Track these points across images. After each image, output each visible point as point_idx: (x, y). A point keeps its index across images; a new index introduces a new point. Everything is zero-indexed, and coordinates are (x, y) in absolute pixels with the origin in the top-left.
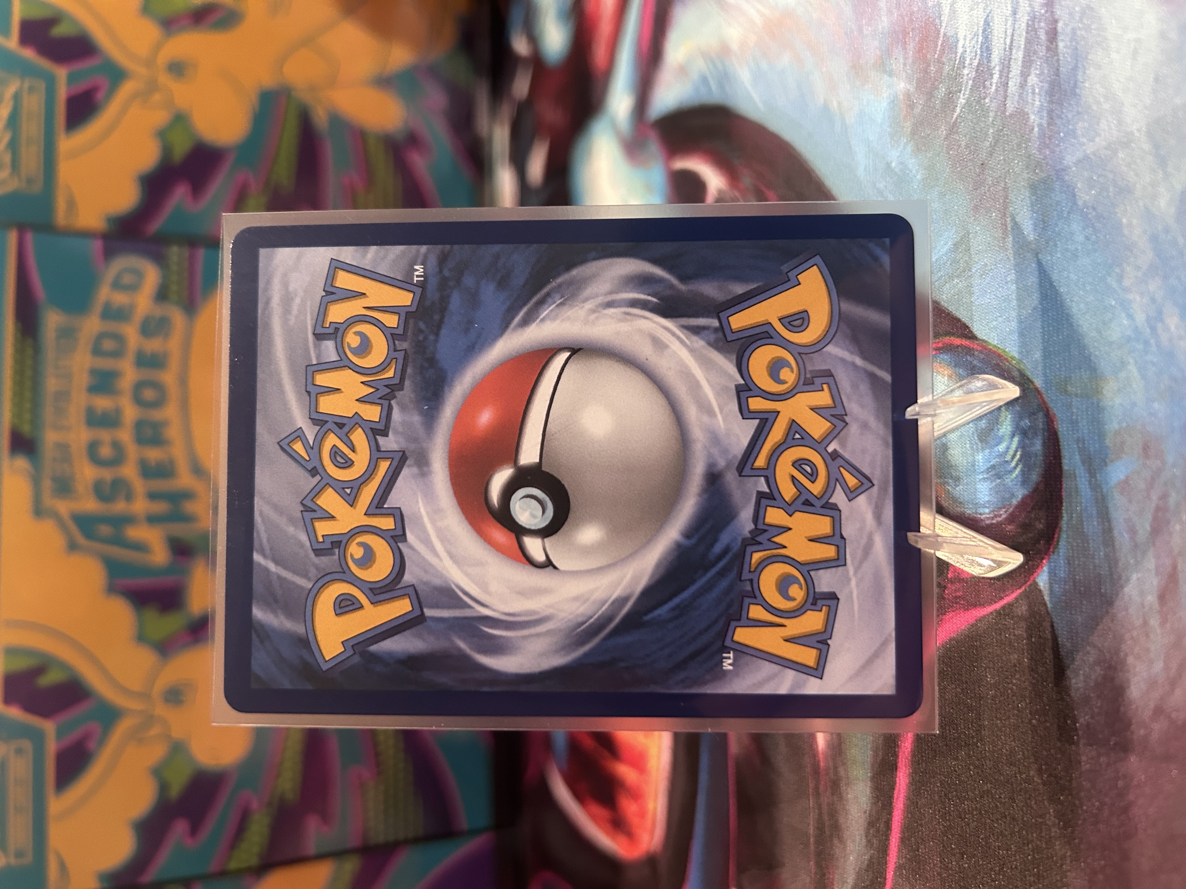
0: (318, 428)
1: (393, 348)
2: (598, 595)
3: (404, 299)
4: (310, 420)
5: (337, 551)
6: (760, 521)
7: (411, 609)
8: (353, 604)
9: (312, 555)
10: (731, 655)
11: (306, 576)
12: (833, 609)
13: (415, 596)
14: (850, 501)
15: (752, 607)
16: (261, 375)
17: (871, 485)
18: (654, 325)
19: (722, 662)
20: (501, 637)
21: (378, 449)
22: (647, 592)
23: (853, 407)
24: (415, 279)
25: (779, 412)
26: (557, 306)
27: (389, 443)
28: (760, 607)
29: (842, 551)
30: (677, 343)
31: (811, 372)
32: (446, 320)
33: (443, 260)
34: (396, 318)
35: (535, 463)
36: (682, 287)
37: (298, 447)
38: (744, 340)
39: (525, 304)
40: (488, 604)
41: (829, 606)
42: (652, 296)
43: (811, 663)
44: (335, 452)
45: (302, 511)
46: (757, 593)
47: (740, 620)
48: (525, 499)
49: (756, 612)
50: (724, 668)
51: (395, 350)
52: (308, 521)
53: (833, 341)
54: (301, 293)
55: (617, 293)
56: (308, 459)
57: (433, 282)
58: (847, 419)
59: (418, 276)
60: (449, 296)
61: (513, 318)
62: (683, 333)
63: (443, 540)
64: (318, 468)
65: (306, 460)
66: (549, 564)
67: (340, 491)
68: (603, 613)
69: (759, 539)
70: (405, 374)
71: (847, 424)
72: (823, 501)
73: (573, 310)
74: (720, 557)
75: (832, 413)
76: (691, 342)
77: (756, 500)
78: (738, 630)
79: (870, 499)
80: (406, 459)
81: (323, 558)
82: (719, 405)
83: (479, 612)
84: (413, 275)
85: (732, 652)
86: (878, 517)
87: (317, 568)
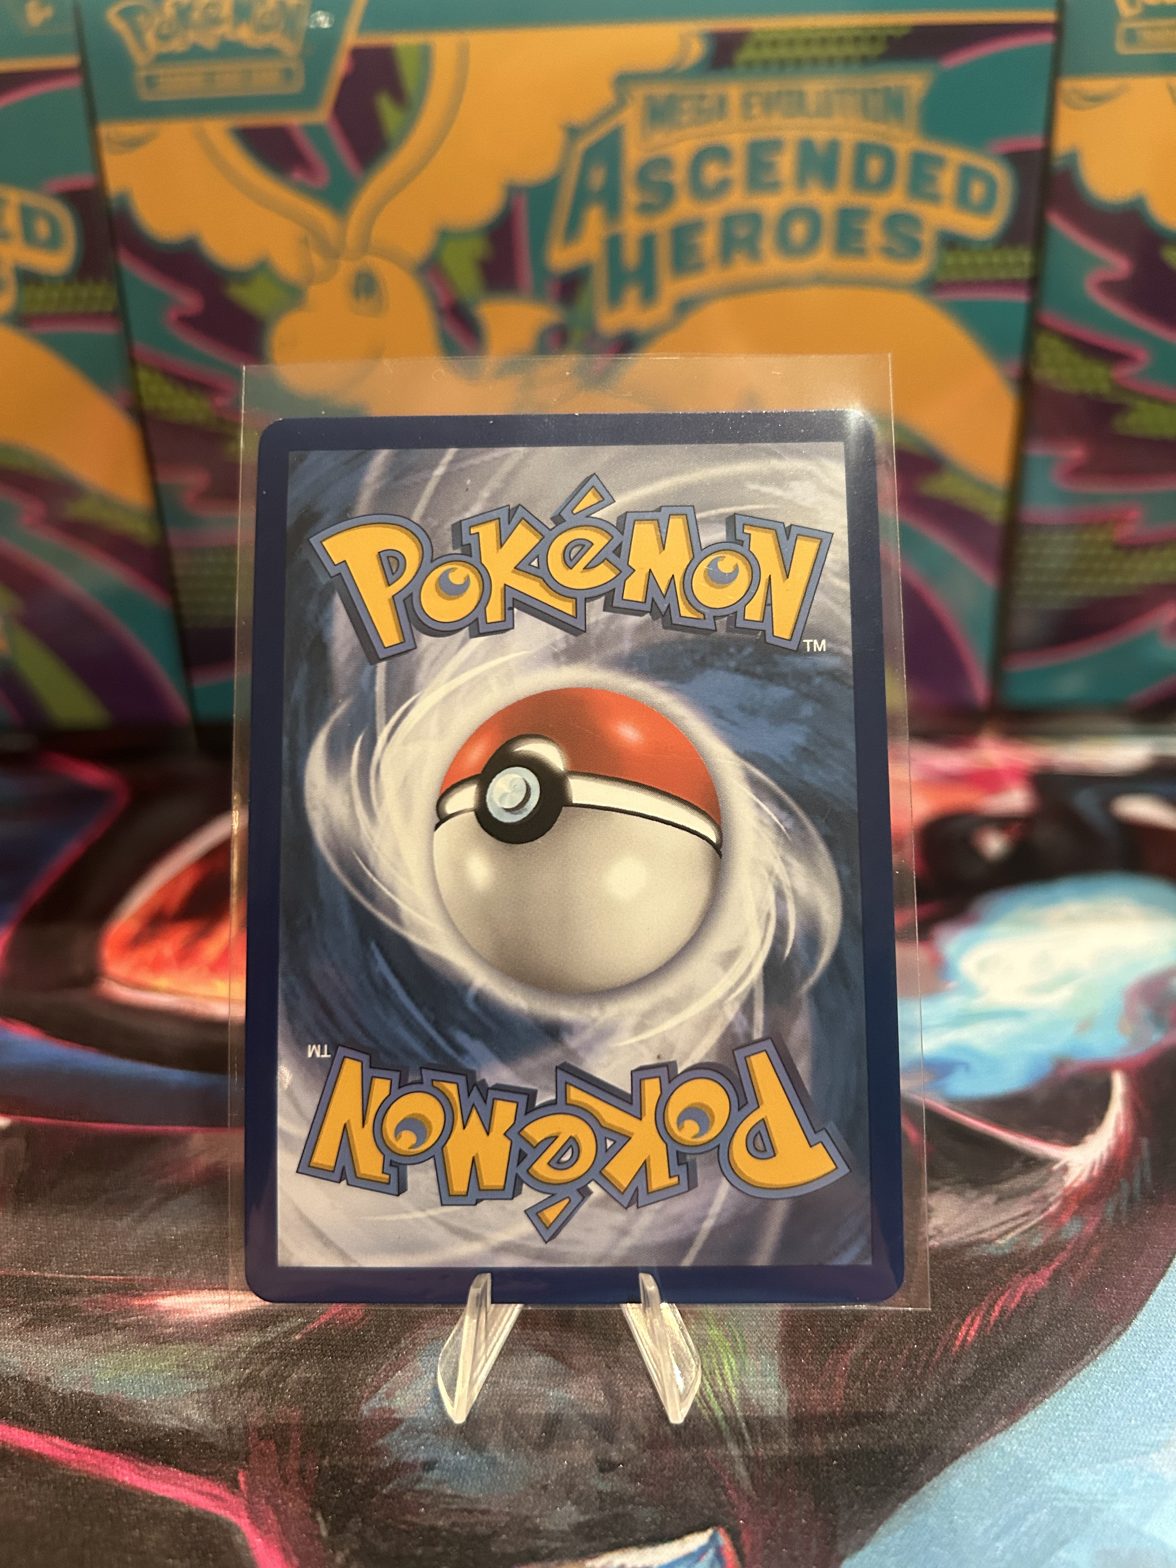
3: (782, 628)
4: (623, 512)
7: (386, 646)
8: (393, 574)
13: (403, 649)
14: (525, 1211)
18: (753, 954)
21: (587, 600)
25: (641, 1119)
26: (776, 825)
27: (596, 613)
30: (731, 983)
32: (757, 681)
39: (779, 783)
41: (389, 1183)
43: (318, 1159)
44: (584, 545)
46: (405, 1089)
47: (371, 1067)
48: (524, 786)
49: (381, 1088)
50: (310, 1046)
52: (495, 514)
54: (788, 495)
56: (575, 512)
58: (633, 1208)
59: (812, 644)
60: (787, 685)
61: (758, 767)
67: (534, 554)
68: (380, 889)
69: (475, 1092)
70: (683, 631)
72: (523, 1176)
77: (526, 1089)
79: (529, 1237)
80: (575, 635)
81: (450, 533)
83: (381, 731)
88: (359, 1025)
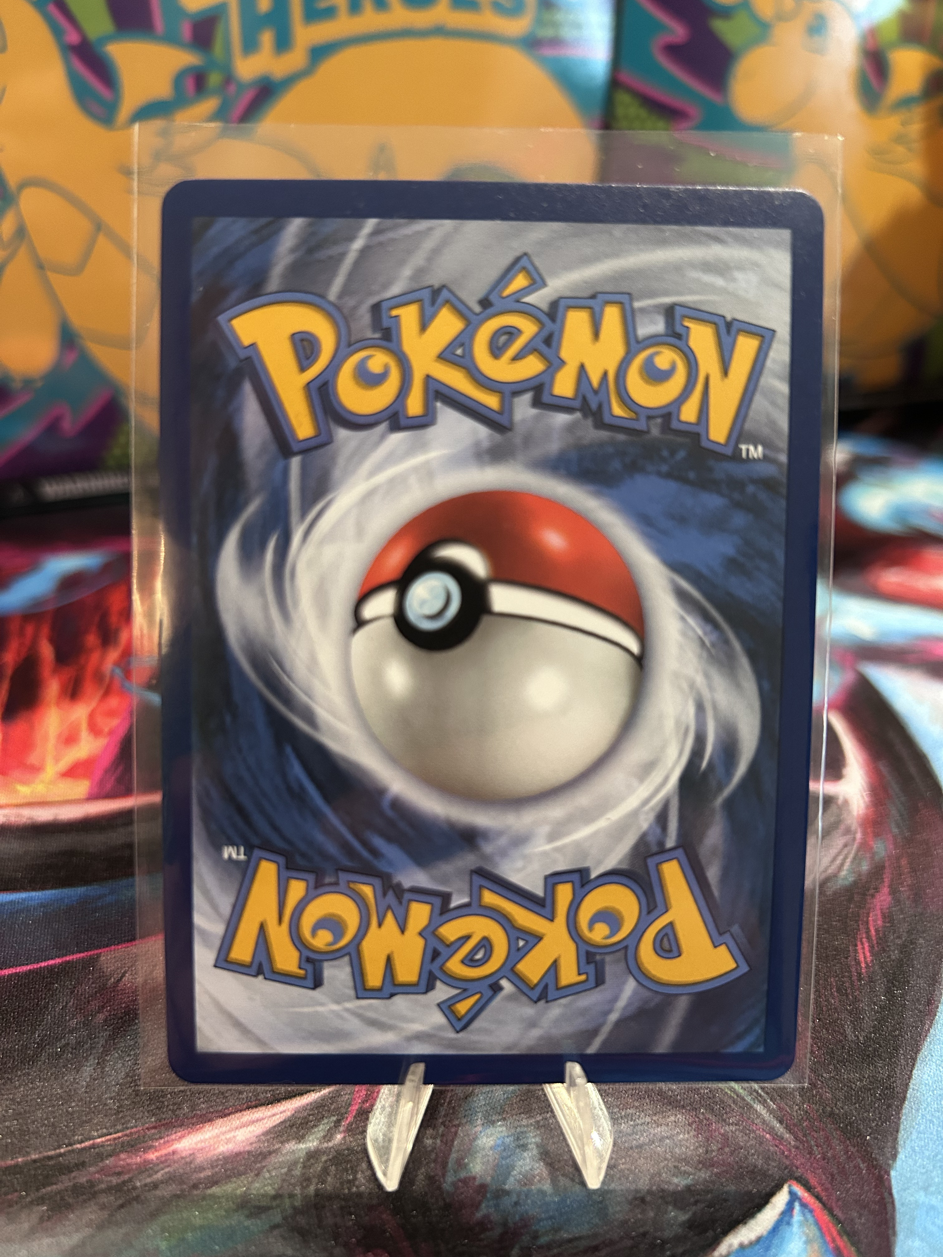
1: (651, 414)
2: (318, 688)
5: (377, 335)
11: (345, 292)
16: (619, 230)
17: (458, 1029)
22: (321, 751)
23: (555, 1010)
33: (768, 484)
36: (719, 801)
37: (520, 282)
42: (710, 764)
44: (511, 333)
50: (226, 848)
51: (649, 418)
54: (731, 287)
58: (542, 1003)
63: (392, 481)
66: (359, 623)
69: (390, 894)
71: (536, 1002)
72: (438, 973)
74: (365, 844)
82: (564, 846)
86: (419, 1037)
87: (355, 308)
88: (275, 828)
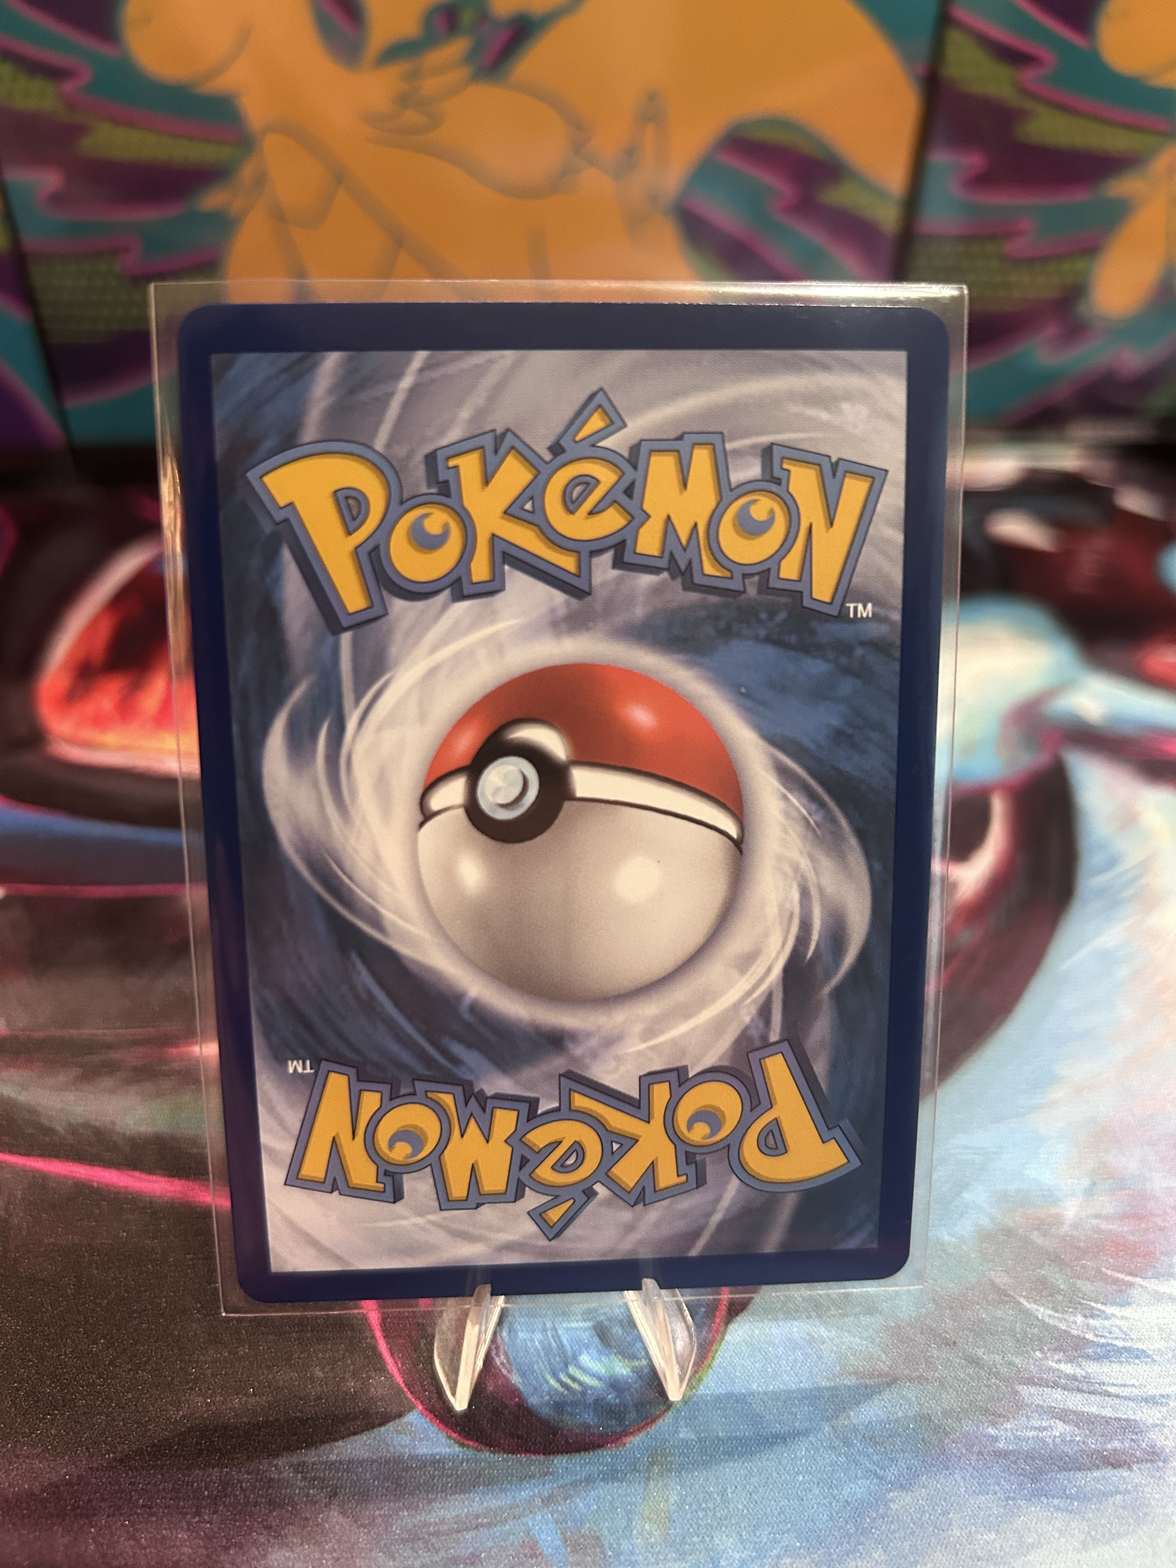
0: (626, 454)
2: (384, 889)
5: (434, 490)
6: (496, 1103)
9: (428, 448)
10: (308, 1071)
12: (382, 1196)
15: (378, 1095)
19: (298, 1059)
20: (314, 751)
23: (653, 1214)
24: (852, 606)
28: (378, 1106)
29: (460, 1205)
31: (704, 1160)
34: (794, 576)
35: (574, 792)
37: (596, 422)
38: (750, 1075)
40: (364, 729)
45: (494, 431)
51: (744, 576)
53: (744, 1187)
55: (821, 900)
57: (844, 632)
62: (762, 994)
64: (563, 456)
65: (575, 436)
73: (798, 842)
74: (445, 1052)
75: (646, 1190)
76: (748, 1006)
78: (343, 1080)
84: (857, 601)
85: (313, 1071)
86: (509, 1247)
